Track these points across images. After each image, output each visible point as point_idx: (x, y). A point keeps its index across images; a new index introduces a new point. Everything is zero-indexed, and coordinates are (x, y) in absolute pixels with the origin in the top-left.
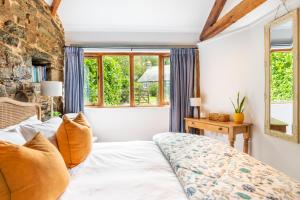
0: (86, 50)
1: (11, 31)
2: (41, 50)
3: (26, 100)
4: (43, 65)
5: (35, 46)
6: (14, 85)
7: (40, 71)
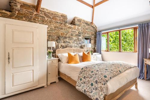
0: (103, 32)
1: (80, 33)
2: (87, 35)
3: (83, 48)
4: (89, 39)
5: (86, 35)
6: (80, 45)
7: (88, 41)
